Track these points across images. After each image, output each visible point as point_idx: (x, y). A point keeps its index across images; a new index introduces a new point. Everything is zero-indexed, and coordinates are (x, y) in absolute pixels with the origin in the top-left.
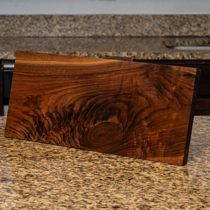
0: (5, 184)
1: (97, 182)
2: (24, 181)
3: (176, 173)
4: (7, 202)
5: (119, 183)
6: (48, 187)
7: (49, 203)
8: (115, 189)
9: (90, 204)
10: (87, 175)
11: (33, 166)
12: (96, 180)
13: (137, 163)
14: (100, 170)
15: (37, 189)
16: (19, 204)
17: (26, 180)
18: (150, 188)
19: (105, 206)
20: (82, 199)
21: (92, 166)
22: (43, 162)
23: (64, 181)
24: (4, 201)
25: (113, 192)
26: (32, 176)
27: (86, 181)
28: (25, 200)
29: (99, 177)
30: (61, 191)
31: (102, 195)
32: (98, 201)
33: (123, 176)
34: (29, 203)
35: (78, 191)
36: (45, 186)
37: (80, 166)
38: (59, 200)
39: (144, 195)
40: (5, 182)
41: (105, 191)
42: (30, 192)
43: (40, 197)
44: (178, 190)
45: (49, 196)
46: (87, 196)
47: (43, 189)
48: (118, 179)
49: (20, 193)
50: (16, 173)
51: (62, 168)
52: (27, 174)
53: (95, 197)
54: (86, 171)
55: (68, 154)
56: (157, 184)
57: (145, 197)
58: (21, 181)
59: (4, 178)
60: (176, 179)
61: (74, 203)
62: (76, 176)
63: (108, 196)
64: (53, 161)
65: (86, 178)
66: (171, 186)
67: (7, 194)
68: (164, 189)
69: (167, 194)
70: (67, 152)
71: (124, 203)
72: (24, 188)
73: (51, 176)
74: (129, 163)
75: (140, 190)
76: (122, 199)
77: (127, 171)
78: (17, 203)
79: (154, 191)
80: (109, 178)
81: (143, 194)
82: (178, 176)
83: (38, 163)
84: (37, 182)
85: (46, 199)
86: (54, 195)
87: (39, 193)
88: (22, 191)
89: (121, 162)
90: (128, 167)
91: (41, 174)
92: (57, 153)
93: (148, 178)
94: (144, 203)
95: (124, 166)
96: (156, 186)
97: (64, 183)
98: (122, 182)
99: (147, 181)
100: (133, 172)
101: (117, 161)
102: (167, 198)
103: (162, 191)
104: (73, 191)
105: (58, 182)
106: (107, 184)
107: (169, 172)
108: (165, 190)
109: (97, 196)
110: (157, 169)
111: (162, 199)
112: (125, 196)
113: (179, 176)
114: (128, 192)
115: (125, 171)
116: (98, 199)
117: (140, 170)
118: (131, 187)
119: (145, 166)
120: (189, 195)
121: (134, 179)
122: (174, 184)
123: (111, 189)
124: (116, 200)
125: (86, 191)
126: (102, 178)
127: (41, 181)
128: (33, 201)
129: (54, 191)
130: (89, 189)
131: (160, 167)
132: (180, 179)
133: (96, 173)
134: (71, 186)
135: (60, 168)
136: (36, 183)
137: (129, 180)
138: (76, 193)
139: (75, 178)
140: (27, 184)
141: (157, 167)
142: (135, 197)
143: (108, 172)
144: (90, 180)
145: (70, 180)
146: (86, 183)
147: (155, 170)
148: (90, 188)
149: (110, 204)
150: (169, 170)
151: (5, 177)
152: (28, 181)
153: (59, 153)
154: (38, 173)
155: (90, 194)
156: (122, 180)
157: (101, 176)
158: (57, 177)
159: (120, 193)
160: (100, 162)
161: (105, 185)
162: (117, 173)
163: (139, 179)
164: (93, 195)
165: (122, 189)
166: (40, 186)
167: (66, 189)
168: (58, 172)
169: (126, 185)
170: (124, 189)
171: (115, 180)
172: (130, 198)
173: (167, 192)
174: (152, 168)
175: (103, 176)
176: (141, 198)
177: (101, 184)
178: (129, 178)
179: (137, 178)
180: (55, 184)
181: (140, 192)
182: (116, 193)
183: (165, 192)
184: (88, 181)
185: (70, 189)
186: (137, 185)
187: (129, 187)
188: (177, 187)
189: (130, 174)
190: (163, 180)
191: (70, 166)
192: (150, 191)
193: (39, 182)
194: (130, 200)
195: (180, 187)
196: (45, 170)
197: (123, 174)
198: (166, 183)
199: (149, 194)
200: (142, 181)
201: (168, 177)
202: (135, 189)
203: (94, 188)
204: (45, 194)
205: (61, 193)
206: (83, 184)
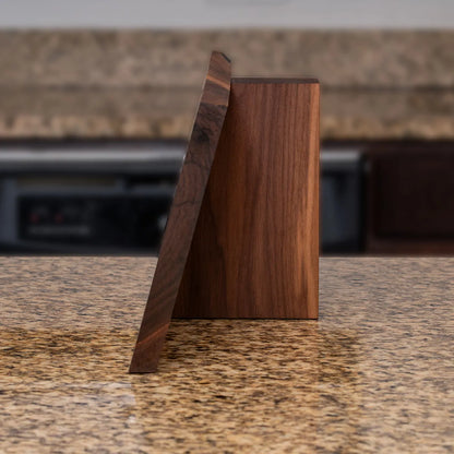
1: (184, 407)
3: (413, 386)
5: (248, 408)
6: (43, 418)
8: (233, 424)
10: (158, 390)
11: (8, 370)
12: (182, 402)
13: (303, 364)
14: (198, 379)
15: (11, 423)
18: (334, 422)
20: (135, 446)
22: (39, 361)
23: (92, 403)
25: (227, 432)
27: (152, 403)
29: (191, 396)
30: (78, 428)
31: (193, 437)
33: (262, 393)
35: (126, 426)
36: (34, 417)
39: (315, 439)
41: (204, 428)
43: (15, 442)
44: (413, 427)
45: (42, 441)
46: (151, 440)
47: (28, 422)
48: (245, 400)
51: (89, 375)
53: (173, 443)
54: (158, 382)
55: (112, 341)
56: (354, 412)
57: (317, 443)
60: (411, 399)
63: (209, 441)
64: (69, 358)
65: (154, 396)
66: (394, 416)
68: (374, 424)
69: (381, 436)
70: (110, 338)
73: (55, 393)
74: (281, 363)
75: (306, 425)
76: (248, 446)
77: (272, 382)
79: (343, 427)
80: (218, 397)
81: (314, 434)
82: (415, 393)
83: (24, 362)
84: (14, 408)
85: (31, 446)
86: (57, 436)
87: (15, 432)
89: (260, 361)
90: (278, 373)
91: (28, 388)
92: (81, 340)
93: (331, 399)
95: (265, 369)
96: (352, 416)
97: (90, 409)
98: (256, 408)
100: (290, 383)
101: (250, 359)
103: (365, 429)
104: (113, 428)
105: (73, 406)
106: (213, 412)
107: (392, 383)
108: (376, 427)
109: (179, 440)
110: (358, 376)
111: (366, 447)
112: (258, 440)
113: (421, 393)
114: (271, 430)
115: (267, 382)
117: (311, 378)
118: (280, 418)
119: (327, 371)
120: (444, 437)
121: (291, 400)
122: (404, 413)
123: (220, 423)
125: (148, 428)
126: (201, 398)
127: (26, 403)
129: (57, 427)
130: (158, 424)
131: (368, 373)
132: (422, 401)
133: (184, 386)
134: (108, 417)
135: (84, 374)
136: (10, 408)
137: (277, 402)
138: (119, 434)
141: (360, 373)
143: (218, 384)
144: (164, 403)
145: (109, 402)
146: (153, 409)
147: (352, 380)
148: (161, 421)
153: (89, 340)
154: (21, 386)
155: (160, 434)
156: (257, 401)
157: (198, 392)
158: (72, 396)
159: (246, 433)
160: (198, 361)
161: (205, 414)
162: (244, 387)
163: (304, 400)
164: (168, 438)
165: (254, 424)
166: (20, 416)
167: (93, 423)
168: (78, 383)
169: (266, 413)
170: (260, 424)
171: (237, 402)
172: (273, 446)
173: (382, 431)
174: (346, 374)
175: (205, 393)
176: (305, 444)
177: (195, 413)
178: (278, 398)
179: (299, 399)
180: (63, 411)
181: (304, 431)
182: (236, 433)
183: (375, 430)
184: (160, 404)
185: (104, 422)
186: (298, 414)
187: (272, 418)
188: (412, 418)
189: (281, 387)
190: (371, 401)
191: (115, 370)
192: (332, 429)
193: (19, 407)
194: (272, 449)
195: (420, 419)
196: (41, 379)
197: (260, 389)
198: (381, 409)
199: (330, 435)
200: (312, 404)
201: (388, 396)
202: (290, 424)
203: (173, 421)
204: (29, 435)
205: (78, 432)
206: (144, 412)
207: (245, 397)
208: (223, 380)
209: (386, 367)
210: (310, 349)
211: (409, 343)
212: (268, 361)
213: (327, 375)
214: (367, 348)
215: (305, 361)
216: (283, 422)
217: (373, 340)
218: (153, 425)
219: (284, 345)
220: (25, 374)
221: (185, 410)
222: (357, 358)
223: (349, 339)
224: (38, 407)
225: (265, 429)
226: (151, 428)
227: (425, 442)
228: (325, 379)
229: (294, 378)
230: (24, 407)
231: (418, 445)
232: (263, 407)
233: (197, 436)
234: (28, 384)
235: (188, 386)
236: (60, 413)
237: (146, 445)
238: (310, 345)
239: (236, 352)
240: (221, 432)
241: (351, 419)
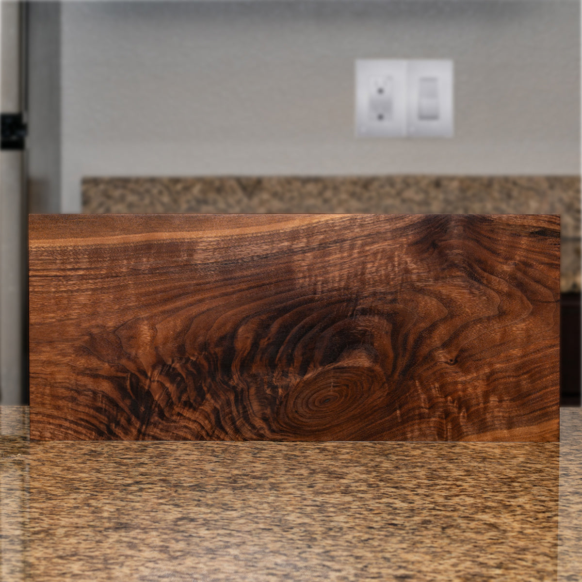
0: (123, 534)
1: (359, 532)
2: (172, 529)
3: (567, 516)
4: (128, 566)
5: (417, 533)
7: (235, 568)
8: (404, 546)
9: (339, 571)
10: (336, 519)
11: (196, 503)
12: (358, 528)
13: (467, 499)
14: (371, 510)
15: (206, 544)
16: (159, 570)
17: (176, 528)
18: (495, 544)
19: (376, 575)
20: (319, 562)
21: (349, 503)
22: (223, 495)
23: (276, 529)
24: (122, 565)
25: (400, 551)
26: (192, 520)
27: (330, 529)
28: (176, 562)
29: (365, 524)
30: (267, 548)
31: (369, 555)
32: (360, 566)
33: (429, 521)
34: (184, 569)
35: (309, 547)
36: (226, 539)
37: (318, 503)
38: (261, 564)
39: (478, 557)
40: (123, 530)
41: (379, 549)
42: (188, 549)
43: (212, 558)
44: (566, 548)
45: (236, 557)
46: (332, 557)
47: (222, 543)
48: (415, 527)
49: (161, 551)
50: (153, 514)
51: (271, 507)
52: (180, 516)
53: (352, 560)
54: (334, 512)
55: (287, 479)
56: (513, 537)
57: (481, 560)
58: (163, 529)
59: (121, 524)
60: (566, 527)
61: (297, 568)
62: (307, 520)
63: (385, 558)
64: (250, 493)
65: (332, 524)
66: (549, 539)
67: (129, 552)
68: (532, 546)
69: (538, 555)
70: (286, 477)
71: (424, 569)
72: (173, 541)
73: (242, 521)
74: (446, 497)
75: (470, 546)
76: (419, 562)
77: (439, 513)
78: (153, 568)
79: (504, 548)
80: (390, 524)
81: (477, 553)
82: (570, 522)
83: (209, 496)
84: (207, 532)
85: (227, 561)
86: (249, 554)
87: (210, 551)
88: (167, 547)
89: (427, 496)
90: (444, 506)
91: (217, 517)
92: (259, 478)
93: (493, 526)
94: (477, 570)
95: (432, 503)
96: (511, 539)
97: (275, 533)
98: (425, 533)
99: (487, 531)
100: (455, 514)
101: (417, 495)
102: (535, 562)
103: (524, 550)
104: (298, 548)
105: (260, 531)
106: (386, 536)
107: (548, 514)
108: (533, 548)
109: (357, 558)
110: (518, 509)
111: (524, 563)
112: (428, 557)
113: (575, 522)
114: (439, 550)
115: (434, 513)
116: (359, 563)
117: (474, 509)
118: (447, 541)
119: (489, 504)
121: (458, 527)
122: (557, 538)
123: (393, 545)
124: (404, 565)
125: (328, 548)
126: (374, 525)
127: (217, 529)
128: (194, 565)
129: (248, 547)
130: (337, 545)
131: (527, 506)
133: (358, 516)
134: (292, 539)
135: (265, 505)
136: (203, 532)
137: (443, 528)
138: (305, 552)
139: (305, 524)
140: (181, 534)
141: (519, 506)
142: (454, 561)
143: (389, 514)
144: (341, 529)
145: (292, 528)
146: (332, 533)
147: (512, 511)
148: (339, 543)
149: (390, 571)
150: (551, 511)
151: (124, 521)
152: (181, 528)
153: (267, 478)
154: (210, 515)
155: (340, 553)
156: (426, 528)
157: (371, 521)
158: (257, 523)
159: (417, 552)
160: (370, 496)
161: (379, 537)
162: (413, 516)
163: (468, 527)
164: (347, 556)
165: (422, 545)
166: (213, 538)
167: (279, 544)
168: (261, 513)
169: (434, 537)
170: (429, 545)
171: (407, 528)
172: (441, 562)
173: (538, 551)
174: (506, 507)
175: (377, 522)
176: (470, 561)
177: (371, 537)
178: (444, 526)
179: (464, 526)
180: (251, 535)
181: (468, 551)
182: (407, 552)
183: (532, 550)
184: (337, 530)
185: (288, 543)
186: (463, 538)
187: (440, 541)
188: (566, 541)
189: (447, 517)
190: (530, 528)
191: (293, 502)
192: (495, 550)
193: (211, 532)
194: (440, 564)
195: (573, 542)
196: (228, 510)
197: (427, 518)
198: (538, 534)
199: (491, 554)
200: (476, 530)
201: (544, 524)
202: (456, 545)
203: (351, 543)
204: (225, 553)
205: (267, 551)
206: (324, 536)
207: (415, 524)
208: (394, 511)
209: (544, 501)
210: (473, 486)
211: (566, 482)
212: (435, 496)
213: (489, 508)
214: (527, 485)
215: (468, 496)
216: (449, 544)
217: (532, 479)
218: (333, 546)
219: (448, 483)
220: (212, 506)
221: (361, 534)
222: (517, 494)
223: (510, 478)
224: (228, 532)
225: (434, 550)
226: (332, 548)
227: (577, 560)
228: (487, 510)
229: (459, 510)
230: (216, 532)
231: (570, 562)
232: (432, 532)
233: (373, 554)
234: (216, 514)
235: (361, 516)
236: (249, 537)
237: (329, 561)
238: (473, 483)
239: (404, 488)
240: (395, 551)
241: (511, 542)
